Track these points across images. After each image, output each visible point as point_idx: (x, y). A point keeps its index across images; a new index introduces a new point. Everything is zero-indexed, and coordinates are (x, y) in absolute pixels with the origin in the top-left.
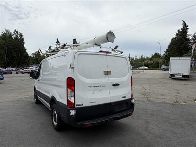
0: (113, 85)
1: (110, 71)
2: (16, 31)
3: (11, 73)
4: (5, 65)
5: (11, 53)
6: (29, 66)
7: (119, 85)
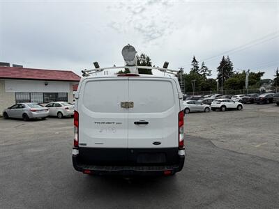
0: (135, 123)
1: (132, 103)
2: (142, 55)
7: (147, 123)
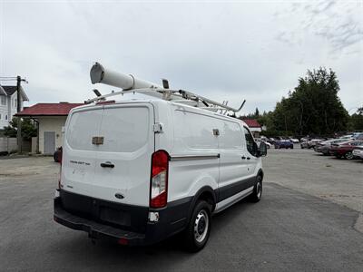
0: (101, 165)
1: (102, 138)
2: (321, 71)
3: (292, 147)
4: (299, 132)
5: (310, 112)
6: (345, 134)
